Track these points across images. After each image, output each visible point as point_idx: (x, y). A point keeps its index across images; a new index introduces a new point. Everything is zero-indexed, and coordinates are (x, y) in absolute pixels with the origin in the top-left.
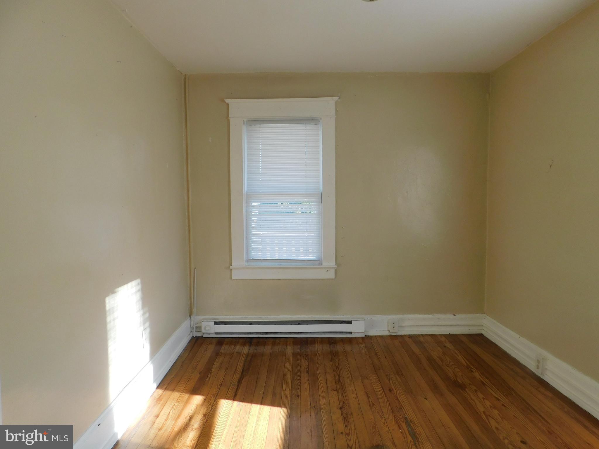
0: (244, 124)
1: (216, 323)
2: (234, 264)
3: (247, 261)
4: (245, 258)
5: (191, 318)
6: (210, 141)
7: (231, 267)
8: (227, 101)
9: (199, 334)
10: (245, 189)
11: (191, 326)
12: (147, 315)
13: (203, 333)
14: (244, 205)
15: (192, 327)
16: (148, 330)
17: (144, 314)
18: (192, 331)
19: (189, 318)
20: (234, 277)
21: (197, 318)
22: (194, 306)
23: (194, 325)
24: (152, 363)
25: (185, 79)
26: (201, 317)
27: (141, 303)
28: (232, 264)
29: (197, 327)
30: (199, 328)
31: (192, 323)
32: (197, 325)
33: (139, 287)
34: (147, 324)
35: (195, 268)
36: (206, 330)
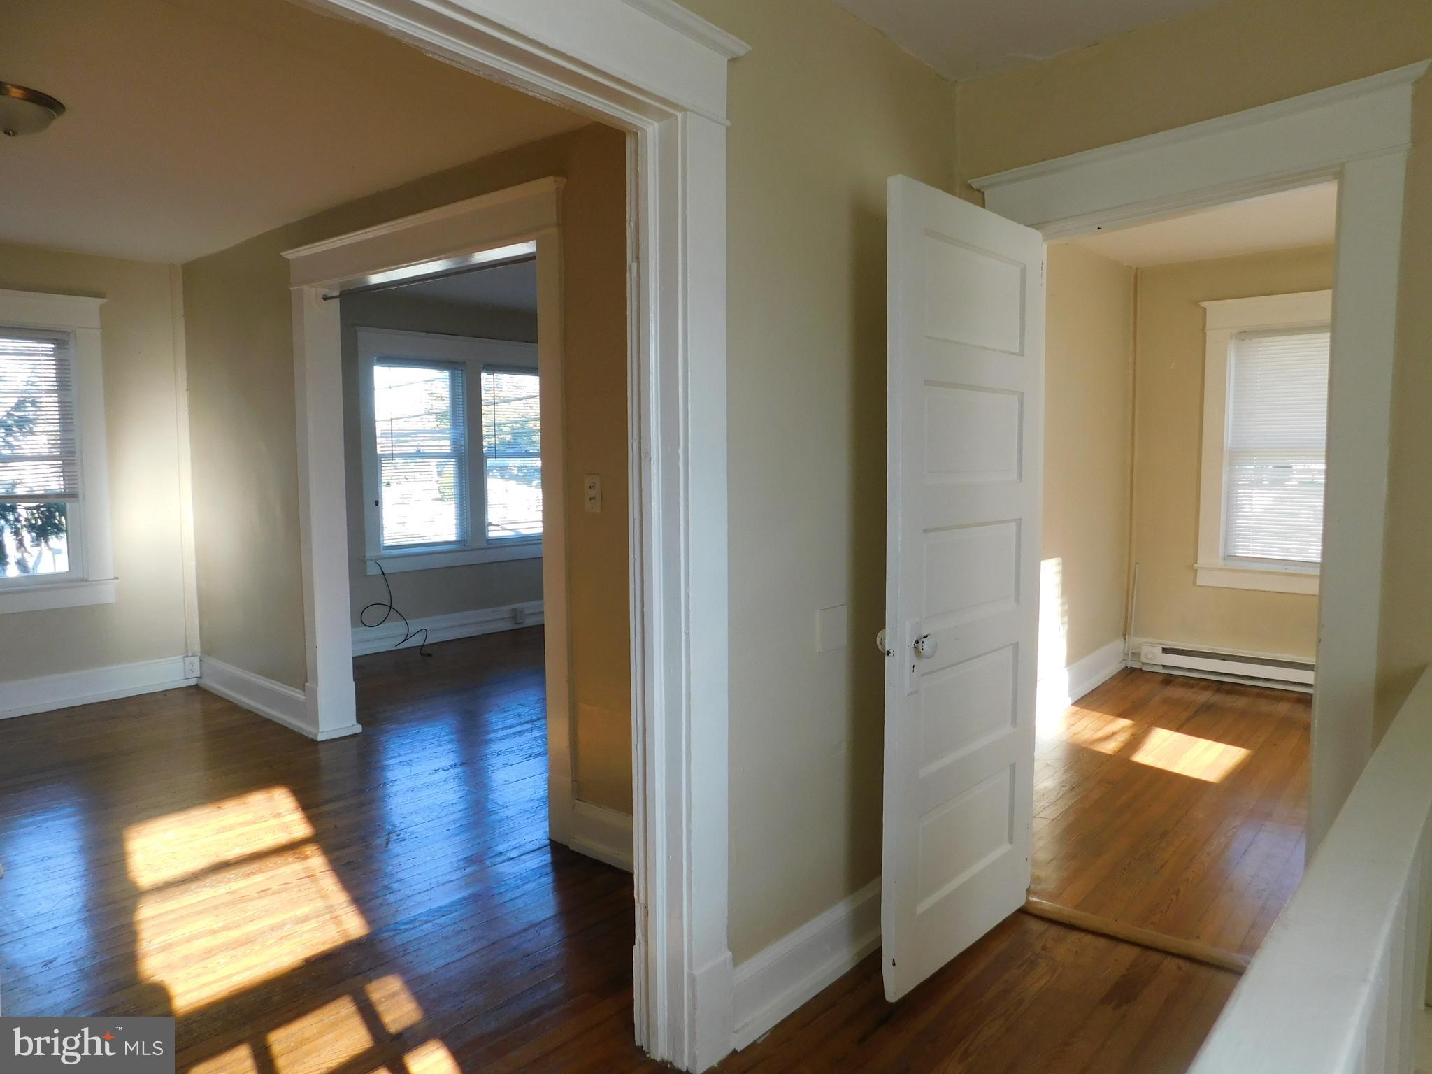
0: (1231, 338)
1: (1165, 650)
2: (1202, 561)
3: (1225, 559)
4: (1221, 554)
5: (1125, 639)
6: (1172, 368)
7: (1195, 565)
8: (1204, 304)
9: (1136, 665)
10: (1228, 442)
11: (1124, 650)
12: (1066, 607)
13: (1143, 664)
14: (1225, 469)
15: (1125, 652)
16: (1066, 627)
17: (1063, 604)
18: (1126, 658)
19: (1122, 639)
20: (1199, 583)
21: (1134, 640)
22: (1131, 620)
23: (1128, 650)
24: (1068, 670)
25: (1136, 275)
26: (1139, 640)
27: (1060, 587)
28: (1198, 562)
29: (1134, 654)
30: (1136, 655)
31: (1126, 645)
32: (1133, 651)
33: (1060, 568)
34: (1066, 619)
35: (1137, 563)
36: (1147, 658)
